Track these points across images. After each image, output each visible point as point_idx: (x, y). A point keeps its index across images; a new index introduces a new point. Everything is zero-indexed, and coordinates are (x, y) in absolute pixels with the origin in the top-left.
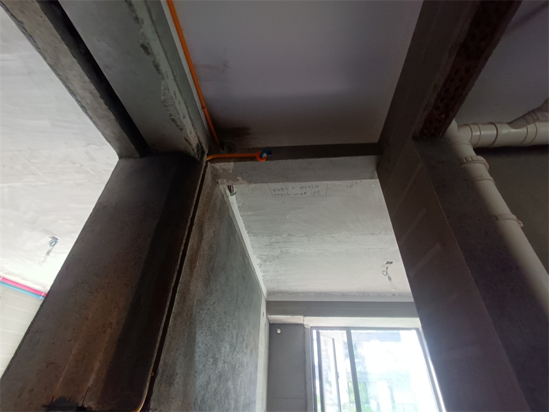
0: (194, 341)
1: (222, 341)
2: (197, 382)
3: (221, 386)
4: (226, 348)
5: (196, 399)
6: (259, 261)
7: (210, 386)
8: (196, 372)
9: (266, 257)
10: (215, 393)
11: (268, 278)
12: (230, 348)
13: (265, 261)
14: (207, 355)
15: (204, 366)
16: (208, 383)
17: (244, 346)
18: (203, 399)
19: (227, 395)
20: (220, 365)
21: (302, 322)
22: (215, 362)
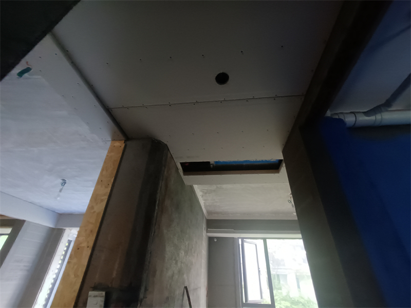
0: (165, 251)
2: (167, 275)
3: (180, 278)
5: (167, 285)
6: (201, 193)
7: (174, 277)
8: (166, 269)
9: (206, 191)
10: (177, 281)
11: (207, 204)
14: (172, 259)
15: (171, 265)
22: (176, 263)
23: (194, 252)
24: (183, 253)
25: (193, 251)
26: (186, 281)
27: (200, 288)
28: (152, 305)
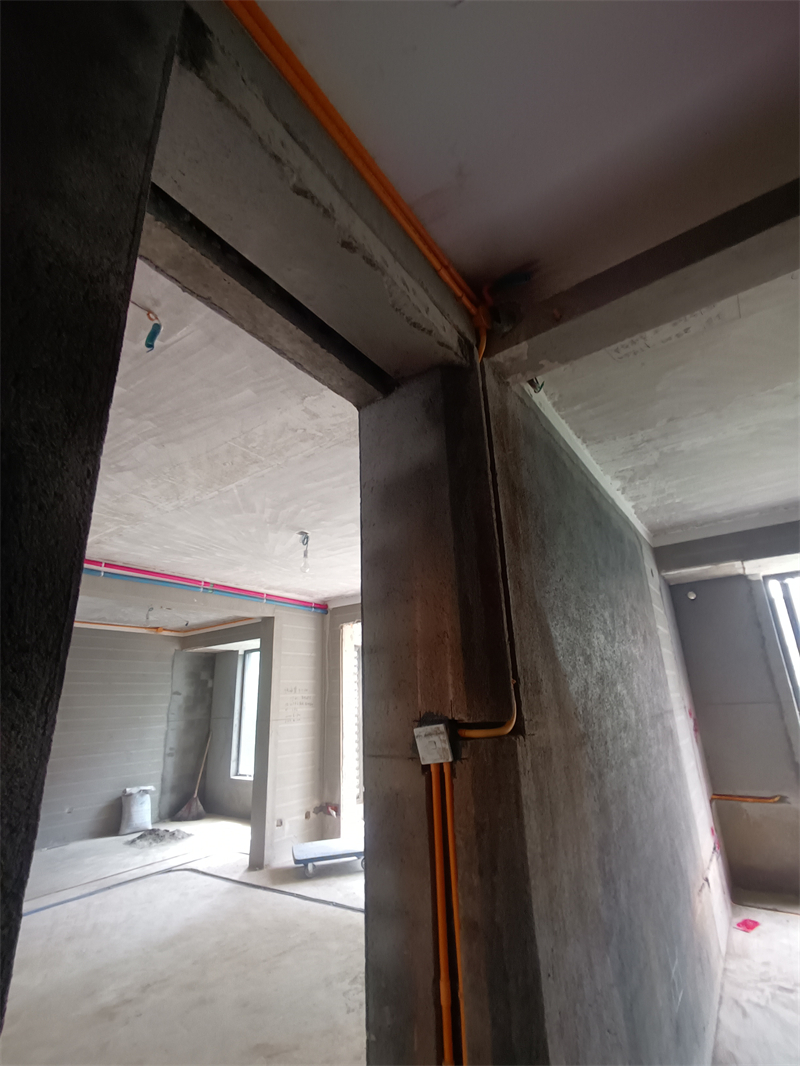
0: (550, 636)
1: (590, 630)
2: (571, 688)
3: (607, 692)
4: (599, 639)
5: (576, 709)
6: (618, 484)
7: (590, 692)
8: (565, 676)
9: (631, 473)
10: (601, 700)
11: (645, 508)
12: (606, 638)
13: (632, 480)
14: (574, 652)
15: (574, 667)
16: (586, 689)
17: (629, 630)
18: (585, 709)
19: (620, 702)
20: (597, 663)
21: (741, 571)
22: (588, 660)
23: (634, 632)
24: (602, 637)
26: (627, 698)
27: (671, 711)
28: (551, 749)
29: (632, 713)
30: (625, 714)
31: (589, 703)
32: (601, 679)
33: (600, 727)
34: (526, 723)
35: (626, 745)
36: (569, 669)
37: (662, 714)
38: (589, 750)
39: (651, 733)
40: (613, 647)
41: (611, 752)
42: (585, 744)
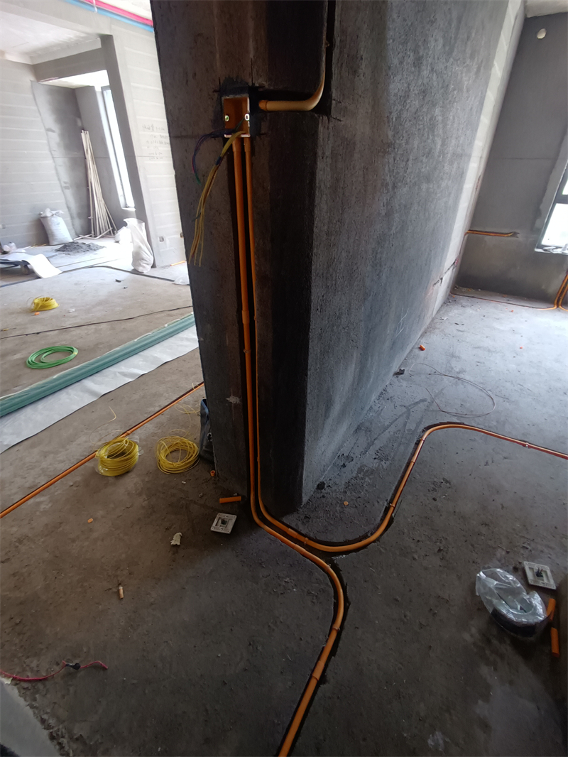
3: (425, 110)
4: (437, 42)
7: (409, 101)
8: (390, 68)
15: (401, 63)
16: (407, 96)
20: (425, 73)
22: (418, 62)
23: (472, 57)
24: (441, 41)
25: (468, 51)
26: (441, 126)
27: (470, 156)
28: (354, 143)
29: (439, 142)
30: (433, 141)
31: (405, 113)
32: (424, 93)
33: (407, 143)
34: (334, 102)
35: (423, 170)
36: (396, 61)
37: (461, 155)
38: (391, 160)
39: (447, 168)
40: (447, 61)
41: (409, 171)
42: (389, 153)
